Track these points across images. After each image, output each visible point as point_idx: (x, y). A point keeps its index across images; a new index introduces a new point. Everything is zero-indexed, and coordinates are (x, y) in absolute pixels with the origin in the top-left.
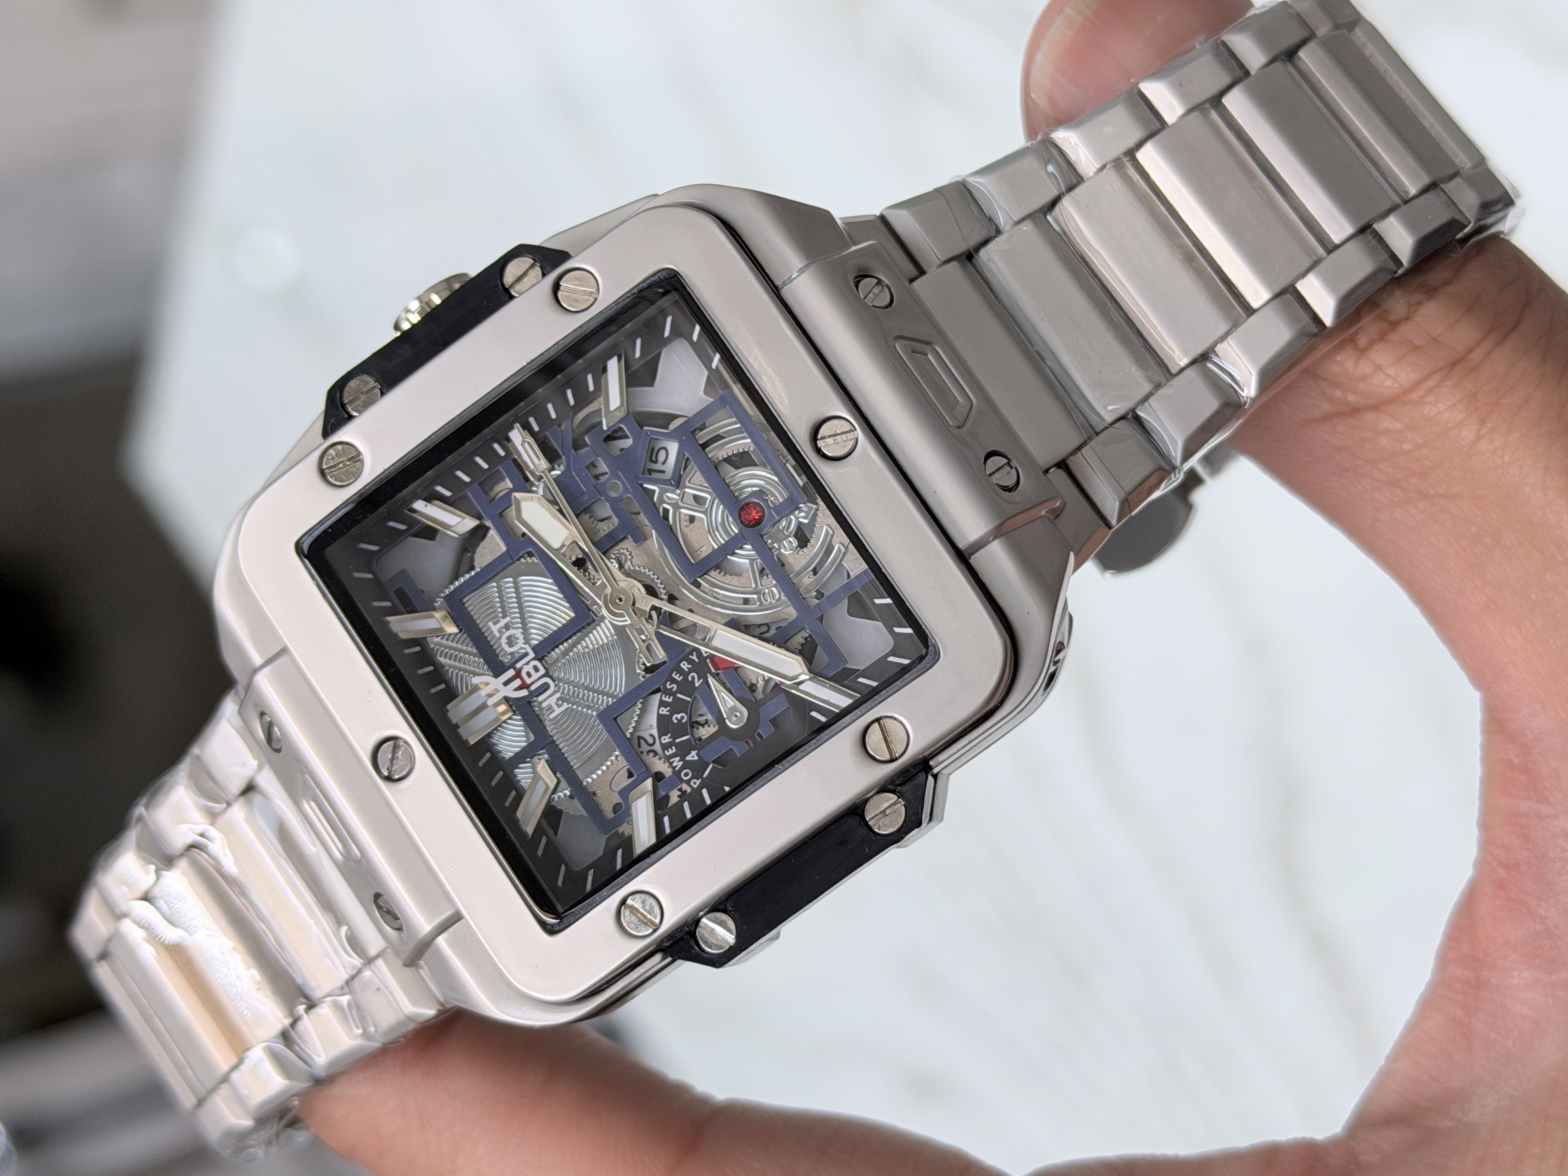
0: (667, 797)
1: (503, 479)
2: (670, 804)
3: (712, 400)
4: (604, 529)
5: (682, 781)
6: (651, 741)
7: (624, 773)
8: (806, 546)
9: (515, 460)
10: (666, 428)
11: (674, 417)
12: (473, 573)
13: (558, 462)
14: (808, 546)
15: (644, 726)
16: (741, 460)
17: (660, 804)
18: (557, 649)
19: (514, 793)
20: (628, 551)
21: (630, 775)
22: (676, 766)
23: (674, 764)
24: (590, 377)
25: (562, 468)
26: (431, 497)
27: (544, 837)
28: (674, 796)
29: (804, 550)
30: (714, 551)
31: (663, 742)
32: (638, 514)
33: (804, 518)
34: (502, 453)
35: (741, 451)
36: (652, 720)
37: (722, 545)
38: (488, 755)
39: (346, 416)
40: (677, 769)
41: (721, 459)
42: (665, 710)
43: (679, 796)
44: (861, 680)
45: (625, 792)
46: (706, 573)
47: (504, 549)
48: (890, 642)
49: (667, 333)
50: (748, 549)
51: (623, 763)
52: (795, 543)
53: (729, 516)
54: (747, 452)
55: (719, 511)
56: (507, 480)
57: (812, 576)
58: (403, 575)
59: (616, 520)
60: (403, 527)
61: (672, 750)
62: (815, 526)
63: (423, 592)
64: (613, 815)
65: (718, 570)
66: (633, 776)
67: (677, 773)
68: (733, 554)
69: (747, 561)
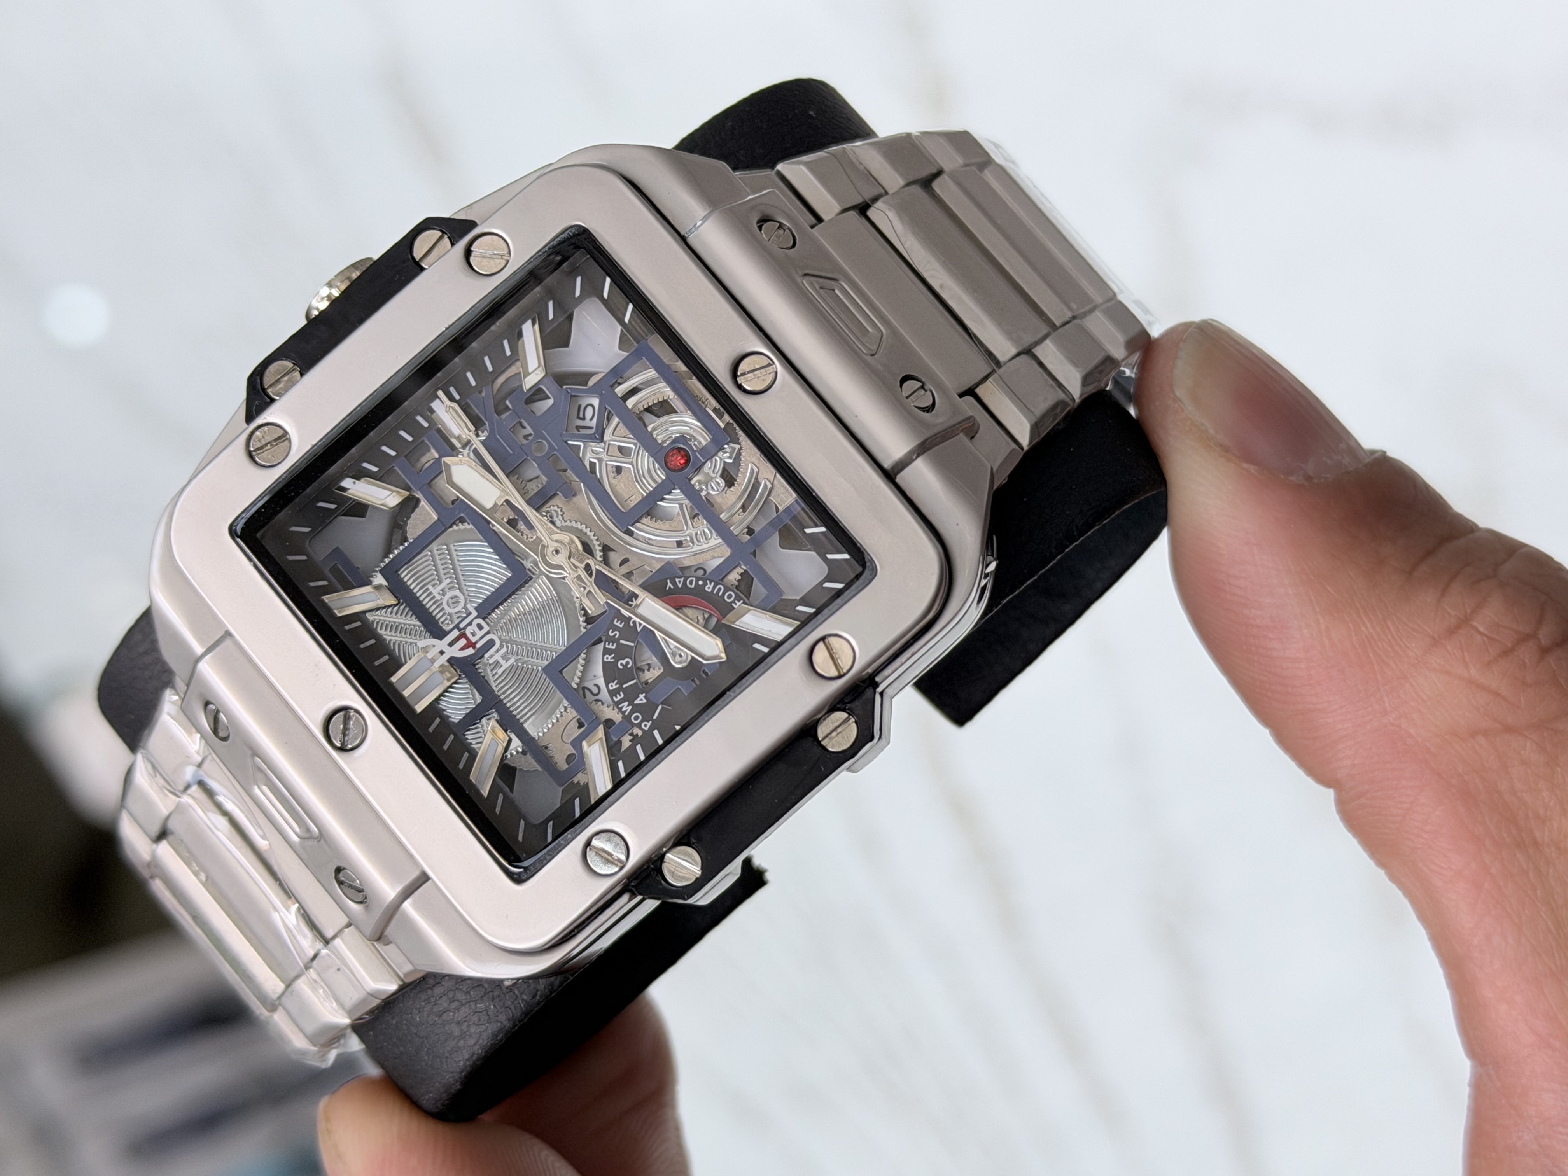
0: (619, 743)
1: (429, 451)
2: (623, 750)
3: (627, 354)
4: (534, 488)
5: (633, 725)
6: (595, 690)
7: (574, 724)
8: (733, 485)
9: (439, 431)
10: (586, 385)
11: (592, 374)
12: (406, 544)
13: (482, 428)
14: (736, 485)
15: (590, 676)
16: (662, 408)
17: (613, 750)
18: (496, 610)
19: (466, 755)
20: (558, 507)
21: (581, 725)
22: (626, 711)
23: (624, 709)
24: (506, 343)
25: (486, 433)
26: (359, 475)
27: (501, 794)
28: (626, 742)
29: (732, 489)
30: (644, 499)
31: (611, 688)
32: (565, 471)
33: (730, 458)
34: (426, 424)
35: (660, 400)
36: (598, 670)
37: (651, 492)
38: (438, 720)
39: (269, 400)
40: (627, 714)
41: (642, 409)
42: (610, 657)
43: (631, 741)
44: (800, 608)
45: (577, 743)
46: (638, 521)
47: (435, 517)
48: (825, 570)
49: (578, 293)
50: (677, 494)
51: (572, 714)
52: (722, 484)
53: (655, 462)
54: (667, 400)
55: (645, 461)
56: (433, 451)
57: (742, 514)
58: (337, 552)
59: (544, 479)
60: (333, 506)
61: (620, 695)
62: (740, 465)
63: (359, 568)
64: (565, 766)
65: (649, 517)
66: (584, 726)
67: (627, 718)
68: (663, 499)
69: (677, 506)
